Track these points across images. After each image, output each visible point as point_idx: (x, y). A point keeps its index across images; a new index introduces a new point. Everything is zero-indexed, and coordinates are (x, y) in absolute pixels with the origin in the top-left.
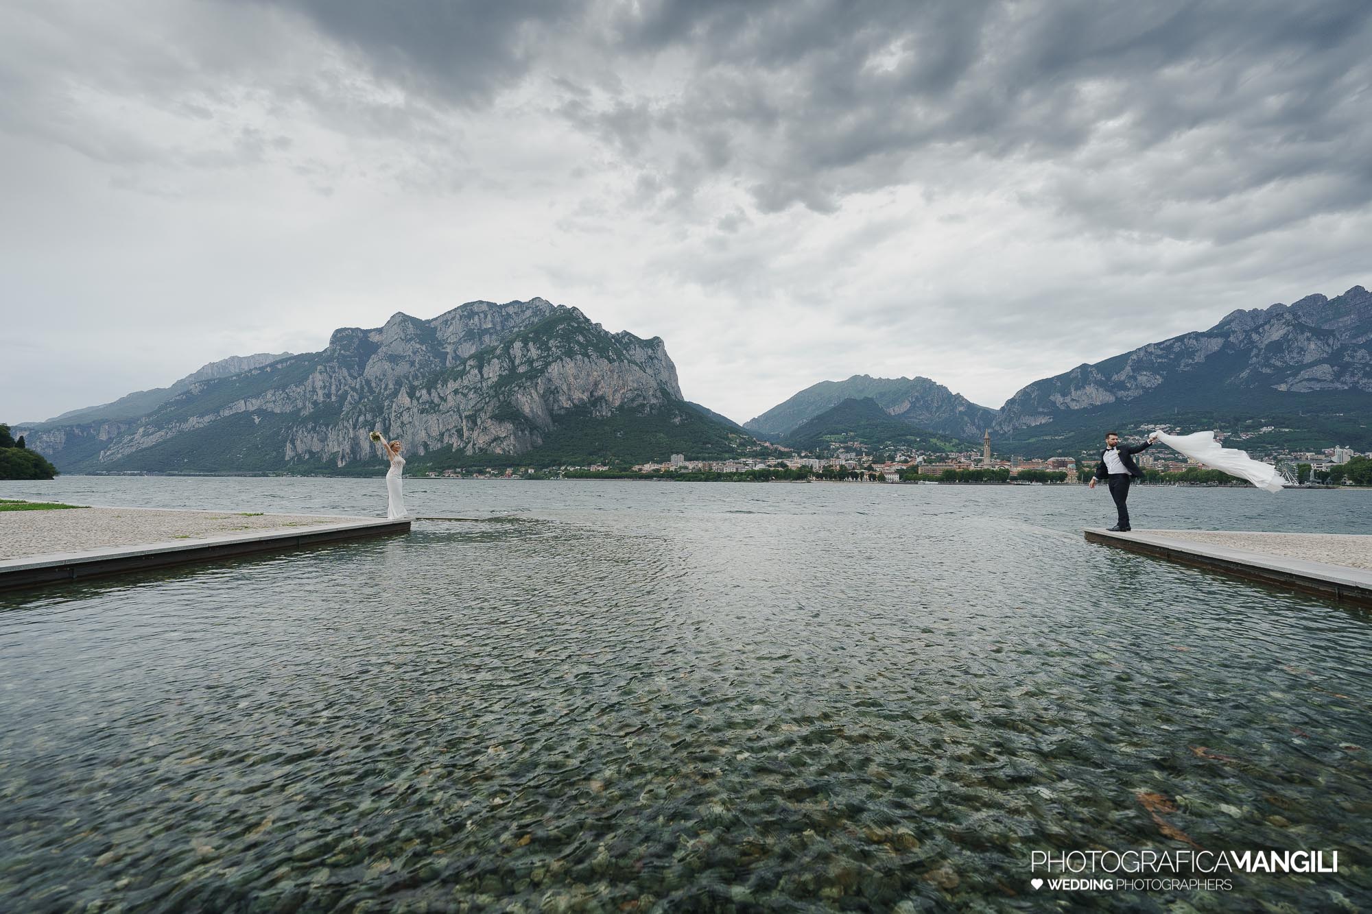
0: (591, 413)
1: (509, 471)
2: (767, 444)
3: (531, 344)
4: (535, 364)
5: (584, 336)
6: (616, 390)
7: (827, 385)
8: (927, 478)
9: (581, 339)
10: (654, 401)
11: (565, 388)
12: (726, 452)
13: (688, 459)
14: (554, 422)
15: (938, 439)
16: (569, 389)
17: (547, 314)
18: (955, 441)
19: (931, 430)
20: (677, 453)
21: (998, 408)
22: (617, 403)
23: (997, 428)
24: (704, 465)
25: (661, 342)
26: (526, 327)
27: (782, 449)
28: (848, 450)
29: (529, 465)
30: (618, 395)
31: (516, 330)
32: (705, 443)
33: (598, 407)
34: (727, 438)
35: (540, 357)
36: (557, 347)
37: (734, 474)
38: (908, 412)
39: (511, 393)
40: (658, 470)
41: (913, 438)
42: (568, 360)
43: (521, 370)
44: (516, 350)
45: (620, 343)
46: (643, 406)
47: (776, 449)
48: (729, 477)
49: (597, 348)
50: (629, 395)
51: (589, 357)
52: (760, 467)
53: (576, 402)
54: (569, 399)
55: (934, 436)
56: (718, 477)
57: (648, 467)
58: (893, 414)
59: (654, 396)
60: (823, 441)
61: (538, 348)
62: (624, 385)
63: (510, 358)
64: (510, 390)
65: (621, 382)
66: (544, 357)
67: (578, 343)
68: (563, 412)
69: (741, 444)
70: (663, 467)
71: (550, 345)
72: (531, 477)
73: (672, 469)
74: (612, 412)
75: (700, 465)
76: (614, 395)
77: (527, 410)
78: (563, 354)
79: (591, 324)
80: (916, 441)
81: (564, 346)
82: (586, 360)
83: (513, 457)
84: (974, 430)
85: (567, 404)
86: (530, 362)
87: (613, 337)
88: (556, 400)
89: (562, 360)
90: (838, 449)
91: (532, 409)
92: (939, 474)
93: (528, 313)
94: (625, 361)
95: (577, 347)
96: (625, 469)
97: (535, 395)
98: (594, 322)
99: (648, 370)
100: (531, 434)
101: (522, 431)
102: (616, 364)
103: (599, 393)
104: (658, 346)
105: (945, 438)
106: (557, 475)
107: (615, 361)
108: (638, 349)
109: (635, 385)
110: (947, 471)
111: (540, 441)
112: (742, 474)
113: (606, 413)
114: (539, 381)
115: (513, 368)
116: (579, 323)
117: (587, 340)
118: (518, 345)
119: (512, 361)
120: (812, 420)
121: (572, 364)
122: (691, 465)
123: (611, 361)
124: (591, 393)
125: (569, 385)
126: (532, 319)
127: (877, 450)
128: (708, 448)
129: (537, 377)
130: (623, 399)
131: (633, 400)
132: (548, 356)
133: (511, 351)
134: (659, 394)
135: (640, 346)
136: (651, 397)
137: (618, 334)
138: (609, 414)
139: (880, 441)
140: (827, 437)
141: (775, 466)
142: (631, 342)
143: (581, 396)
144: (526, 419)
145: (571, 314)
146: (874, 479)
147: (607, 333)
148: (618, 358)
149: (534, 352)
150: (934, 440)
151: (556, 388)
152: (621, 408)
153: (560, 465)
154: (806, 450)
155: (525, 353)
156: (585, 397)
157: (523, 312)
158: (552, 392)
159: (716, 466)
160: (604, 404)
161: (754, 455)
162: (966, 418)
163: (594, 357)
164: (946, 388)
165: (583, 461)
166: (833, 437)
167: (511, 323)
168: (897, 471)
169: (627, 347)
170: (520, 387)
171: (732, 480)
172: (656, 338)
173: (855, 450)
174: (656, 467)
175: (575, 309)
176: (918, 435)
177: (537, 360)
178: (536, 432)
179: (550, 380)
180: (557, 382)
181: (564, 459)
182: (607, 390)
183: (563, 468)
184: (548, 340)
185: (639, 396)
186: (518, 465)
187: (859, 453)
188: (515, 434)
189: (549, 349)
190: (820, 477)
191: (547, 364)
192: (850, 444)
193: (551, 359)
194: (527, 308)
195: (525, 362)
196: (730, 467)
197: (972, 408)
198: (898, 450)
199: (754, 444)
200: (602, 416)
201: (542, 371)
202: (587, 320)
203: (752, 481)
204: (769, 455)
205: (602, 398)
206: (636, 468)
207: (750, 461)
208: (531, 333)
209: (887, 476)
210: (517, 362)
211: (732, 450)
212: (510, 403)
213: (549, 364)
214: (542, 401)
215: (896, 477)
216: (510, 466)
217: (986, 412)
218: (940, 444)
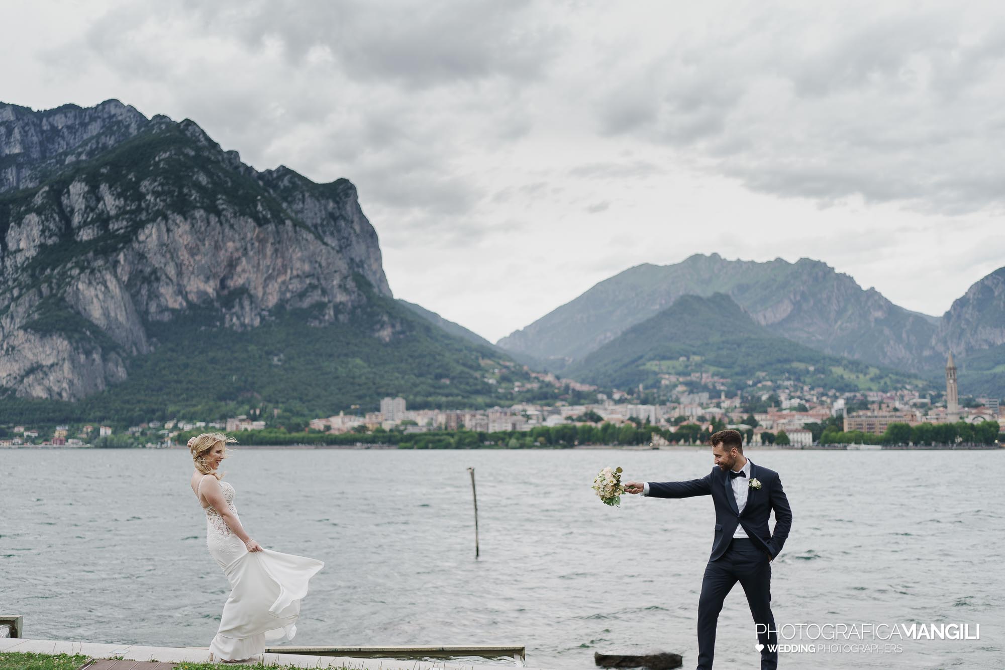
0: (222, 319)
1: (61, 431)
2: (549, 378)
3: (104, 188)
4: (113, 226)
5: (209, 174)
6: (270, 278)
7: (645, 270)
8: (861, 439)
9: (203, 179)
10: (341, 297)
11: (171, 271)
12: (478, 392)
13: (412, 406)
14: (149, 336)
15: (846, 367)
16: (180, 274)
17: (133, 130)
18: (873, 371)
19: (828, 352)
20: (393, 395)
21: (941, 314)
22: (272, 301)
23: (940, 348)
24: (448, 419)
25: (352, 188)
26: (91, 154)
27: (578, 387)
28: (693, 388)
29: (101, 420)
30: (274, 287)
31: (70, 159)
32: (439, 377)
33: (236, 309)
34: (478, 368)
35: (122, 213)
36: (157, 194)
37: (510, 435)
38: (789, 319)
39: (64, 279)
40: (362, 428)
41: (801, 366)
42: (179, 219)
43: (86, 235)
44: (74, 198)
45: (275, 187)
46: (321, 306)
47: (567, 388)
48: (501, 441)
49: (233, 197)
50: (296, 286)
51: (218, 213)
52: (553, 422)
53: (192, 297)
54: (181, 291)
55: (837, 362)
56: (480, 441)
57: (341, 423)
58: (763, 323)
59: (343, 287)
60: (647, 373)
61: (119, 196)
62: (285, 267)
63: (61, 212)
64: (63, 274)
65: (279, 262)
66: (131, 212)
67: (198, 186)
68: (166, 317)
69: (504, 379)
70: (370, 421)
71: (143, 189)
72: (107, 444)
73: (387, 426)
74: (263, 319)
75: (441, 418)
76: (265, 286)
77: (96, 313)
78: (168, 206)
79: (220, 152)
80: (808, 372)
81: (170, 193)
82: (213, 219)
83: (68, 404)
84: (902, 352)
85: (174, 302)
86: (103, 220)
87: (261, 176)
88: (154, 295)
89: (166, 218)
90: (675, 386)
91: (106, 314)
92: (880, 432)
93: (95, 128)
94: (288, 223)
95: (194, 195)
96: (297, 428)
97: (112, 284)
98: (225, 148)
99: (328, 239)
100: (105, 359)
101: (88, 353)
102: (271, 227)
103: (237, 281)
104: (347, 195)
105: (855, 366)
106: (159, 439)
107: (267, 221)
108: (308, 200)
109: (307, 267)
110: (896, 427)
111: (121, 373)
112: (524, 434)
113: (251, 319)
114: (121, 257)
115: (68, 232)
116: (198, 149)
117: (214, 183)
118: (77, 189)
119: (66, 218)
120: (625, 334)
121: (185, 227)
122: (422, 420)
123: (261, 222)
124: (223, 282)
125: (179, 266)
126: (103, 139)
127: (742, 387)
128: (445, 387)
129: (116, 250)
130: (283, 293)
131: (302, 295)
132: (139, 210)
133: (65, 201)
134: (350, 284)
135: (312, 196)
136: (336, 290)
137: (269, 172)
138: (257, 322)
139: (746, 372)
140: (652, 366)
141: (580, 419)
142: (295, 186)
143: (202, 286)
144: (95, 329)
145: (182, 132)
146: (771, 442)
147: (250, 169)
148: (274, 216)
149: (110, 203)
150: (838, 371)
151: (154, 271)
152: (280, 307)
153: (164, 419)
154: (618, 387)
155: (93, 203)
156: (210, 288)
157: (84, 125)
158: (147, 280)
159: (471, 422)
160: (246, 303)
161: (532, 398)
162: (887, 331)
163: (229, 214)
164: (851, 279)
165: (211, 410)
166: (665, 364)
167: (61, 146)
168: (808, 427)
169: (288, 194)
170: (83, 270)
171: (507, 446)
172: (343, 182)
173: (705, 388)
174: (356, 422)
175: (188, 123)
176: (812, 360)
177: (117, 217)
178: (113, 355)
179: (142, 256)
180: (157, 261)
181: (171, 409)
182: (253, 276)
183: (170, 425)
184: (139, 180)
185: (313, 287)
186: (79, 420)
187: (715, 394)
188: (73, 360)
189: (141, 197)
190: (673, 439)
191: (138, 226)
192: (694, 377)
193: (143, 216)
194: (93, 119)
195: (93, 222)
196: (498, 423)
197: (894, 312)
198: (779, 387)
199: (526, 377)
200: (243, 325)
201: (127, 239)
202: (214, 145)
203: (543, 446)
204: (556, 397)
205: (242, 291)
206: (318, 424)
207: (531, 410)
208: (105, 165)
209: (791, 437)
210: (76, 220)
211: (487, 390)
212: (62, 299)
213: (141, 225)
214: (127, 296)
215: (807, 438)
216: (63, 422)
217: (919, 320)
218: (850, 377)
